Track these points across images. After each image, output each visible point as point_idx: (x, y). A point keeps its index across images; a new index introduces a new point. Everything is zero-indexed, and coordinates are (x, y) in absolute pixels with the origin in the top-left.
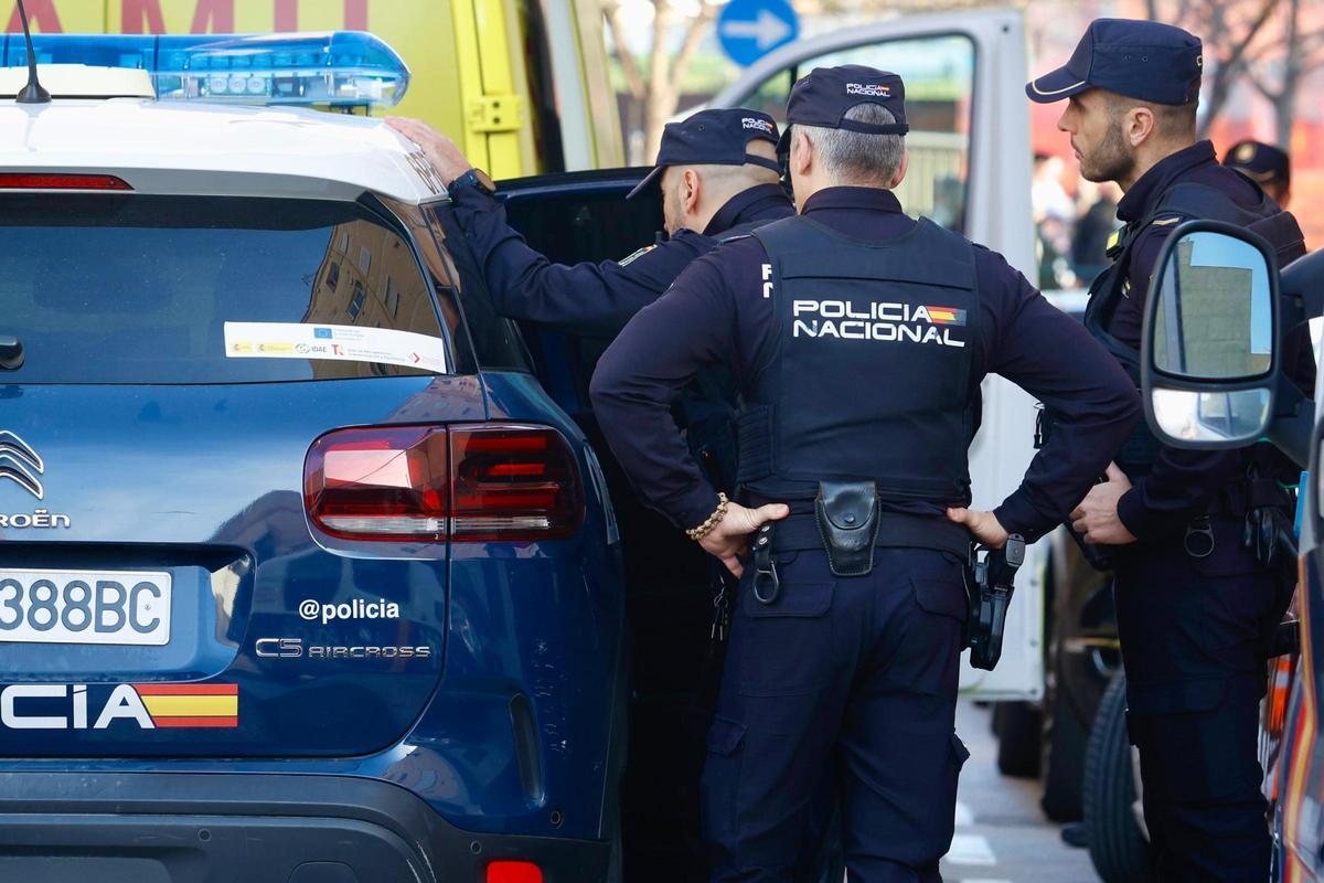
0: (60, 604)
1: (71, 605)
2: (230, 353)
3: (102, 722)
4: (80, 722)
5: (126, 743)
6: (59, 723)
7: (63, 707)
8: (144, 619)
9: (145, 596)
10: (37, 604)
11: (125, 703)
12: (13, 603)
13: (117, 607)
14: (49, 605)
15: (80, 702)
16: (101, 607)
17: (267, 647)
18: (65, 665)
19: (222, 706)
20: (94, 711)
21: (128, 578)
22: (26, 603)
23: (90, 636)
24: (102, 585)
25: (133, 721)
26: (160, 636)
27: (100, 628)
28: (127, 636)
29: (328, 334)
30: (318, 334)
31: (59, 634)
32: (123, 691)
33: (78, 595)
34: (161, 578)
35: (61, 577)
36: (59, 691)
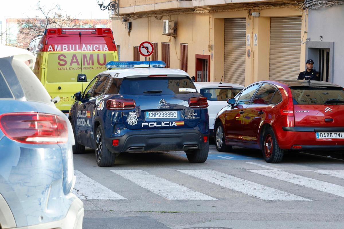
0: (167, 115)
1: (168, 115)
2: (180, 91)
3: (172, 125)
4: (170, 125)
5: (174, 127)
6: (168, 125)
7: (169, 124)
8: (175, 116)
9: (175, 114)
10: (165, 115)
11: (175, 124)
12: (163, 115)
13: (172, 115)
14: (166, 115)
15: (170, 123)
16: (171, 115)
17: (186, 118)
18: (168, 120)
19: (182, 123)
20: (171, 125)
21: (173, 112)
22: (164, 115)
23: (170, 117)
24: (171, 113)
25: (175, 125)
26: (176, 117)
27: (171, 117)
28: (174, 117)
30: (187, 89)
31: (167, 117)
32: (174, 122)
33: (169, 114)
34: (176, 112)
35: (167, 112)
36: (169, 123)
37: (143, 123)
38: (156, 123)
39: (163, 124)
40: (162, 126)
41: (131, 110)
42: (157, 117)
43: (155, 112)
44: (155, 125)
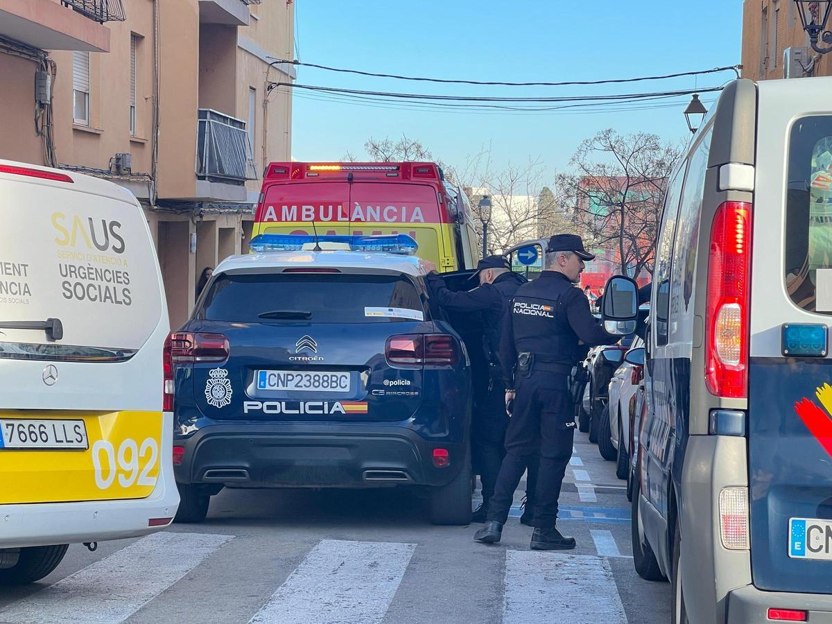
0: (321, 381)
1: (324, 381)
2: (366, 315)
3: (332, 412)
4: (326, 412)
5: (338, 417)
6: (321, 412)
7: (322, 408)
8: (343, 385)
9: (343, 378)
10: (315, 381)
11: (338, 407)
12: (309, 381)
13: (336, 382)
14: (318, 381)
15: (326, 406)
16: (332, 382)
17: (375, 392)
18: (322, 397)
19: (363, 408)
20: (330, 409)
21: (339, 374)
22: (312, 381)
23: (329, 389)
24: (332, 376)
25: (340, 412)
26: (347, 390)
27: (331, 387)
28: (339, 389)
29: (392, 310)
30: (390, 310)
31: (321, 389)
32: (337, 404)
33: (326, 378)
34: (348, 374)
35: (321, 374)
36: (321, 404)
37: (246, 403)
38: (283, 403)
39: (304, 408)
40: (302, 412)
41: (215, 364)
42: (291, 387)
43: (286, 372)
44: (281, 408)
